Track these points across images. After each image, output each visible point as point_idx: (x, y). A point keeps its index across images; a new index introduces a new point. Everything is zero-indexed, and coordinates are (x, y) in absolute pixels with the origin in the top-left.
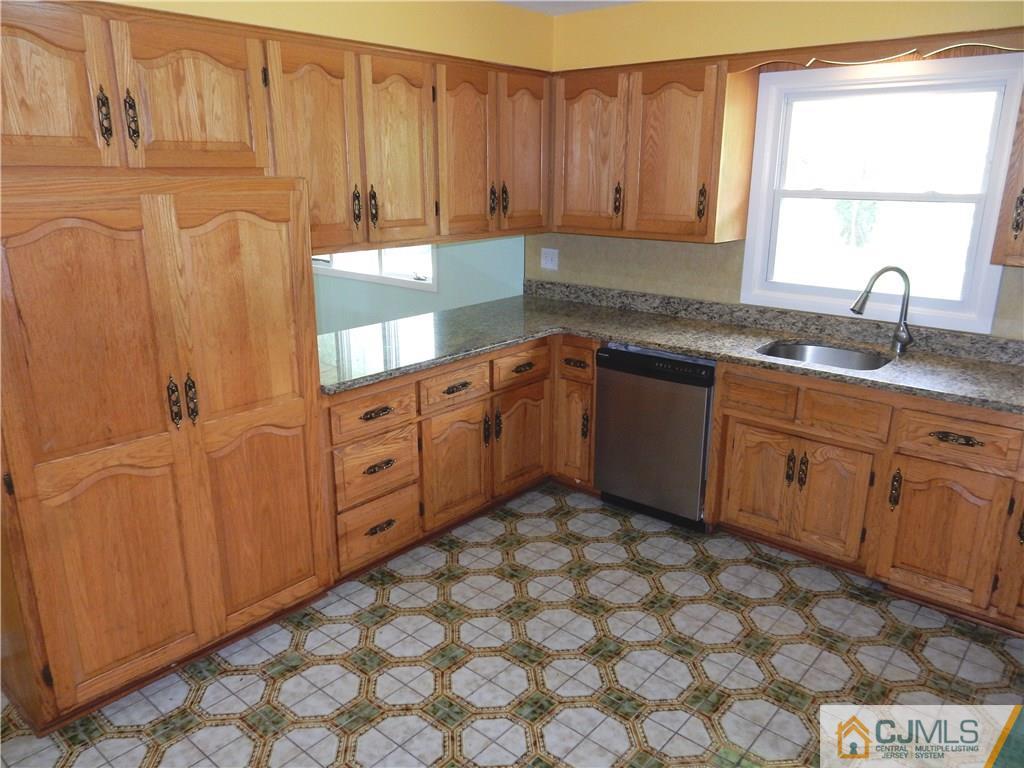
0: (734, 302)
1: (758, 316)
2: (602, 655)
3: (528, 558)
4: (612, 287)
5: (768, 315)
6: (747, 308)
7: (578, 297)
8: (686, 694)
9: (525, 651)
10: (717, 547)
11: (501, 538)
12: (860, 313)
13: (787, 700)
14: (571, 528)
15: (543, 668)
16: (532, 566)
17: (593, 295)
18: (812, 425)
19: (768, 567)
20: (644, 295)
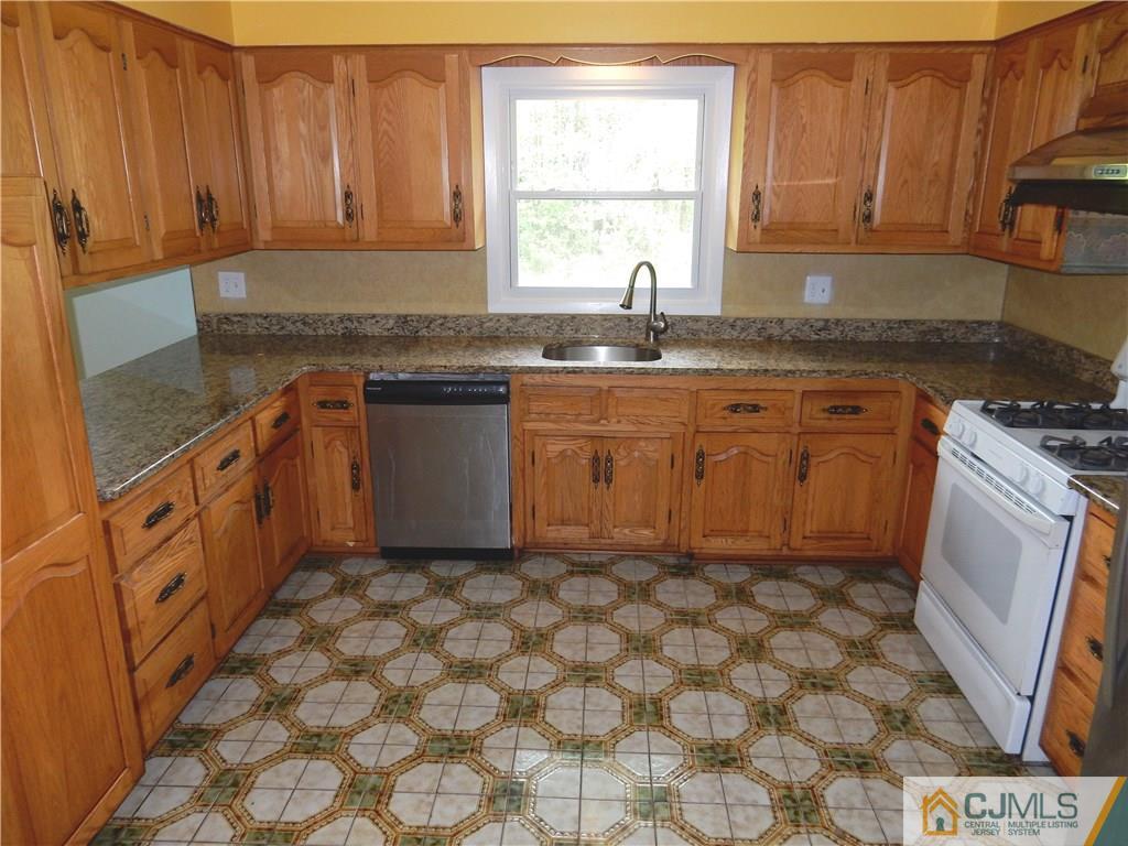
0: (483, 312)
1: (511, 324)
2: (524, 714)
3: (358, 647)
4: (329, 312)
5: (522, 321)
6: (498, 317)
7: (283, 328)
8: (627, 715)
9: (446, 745)
10: (534, 569)
11: (304, 635)
12: (629, 307)
13: (704, 683)
14: (375, 598)
15: (480, 752)
16: (370, 652)
17: (304, 324)
18: (619, 422)
19: (592, 573)
20: (374, 316)
